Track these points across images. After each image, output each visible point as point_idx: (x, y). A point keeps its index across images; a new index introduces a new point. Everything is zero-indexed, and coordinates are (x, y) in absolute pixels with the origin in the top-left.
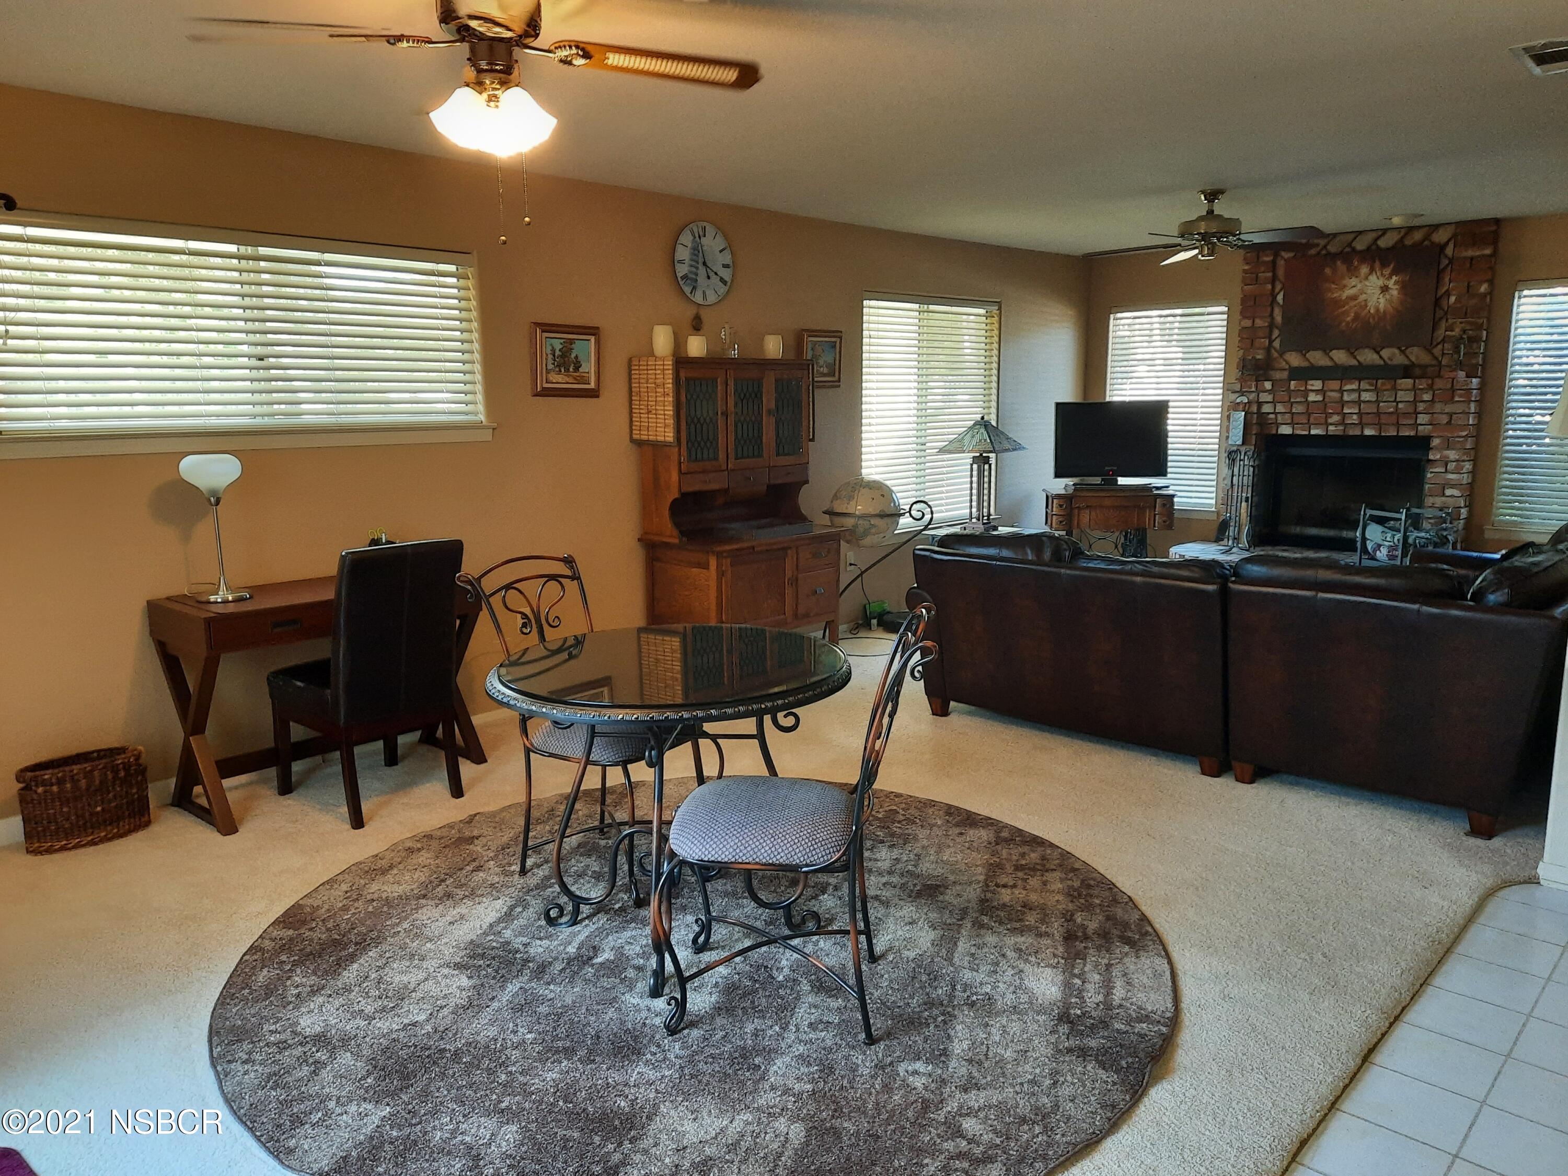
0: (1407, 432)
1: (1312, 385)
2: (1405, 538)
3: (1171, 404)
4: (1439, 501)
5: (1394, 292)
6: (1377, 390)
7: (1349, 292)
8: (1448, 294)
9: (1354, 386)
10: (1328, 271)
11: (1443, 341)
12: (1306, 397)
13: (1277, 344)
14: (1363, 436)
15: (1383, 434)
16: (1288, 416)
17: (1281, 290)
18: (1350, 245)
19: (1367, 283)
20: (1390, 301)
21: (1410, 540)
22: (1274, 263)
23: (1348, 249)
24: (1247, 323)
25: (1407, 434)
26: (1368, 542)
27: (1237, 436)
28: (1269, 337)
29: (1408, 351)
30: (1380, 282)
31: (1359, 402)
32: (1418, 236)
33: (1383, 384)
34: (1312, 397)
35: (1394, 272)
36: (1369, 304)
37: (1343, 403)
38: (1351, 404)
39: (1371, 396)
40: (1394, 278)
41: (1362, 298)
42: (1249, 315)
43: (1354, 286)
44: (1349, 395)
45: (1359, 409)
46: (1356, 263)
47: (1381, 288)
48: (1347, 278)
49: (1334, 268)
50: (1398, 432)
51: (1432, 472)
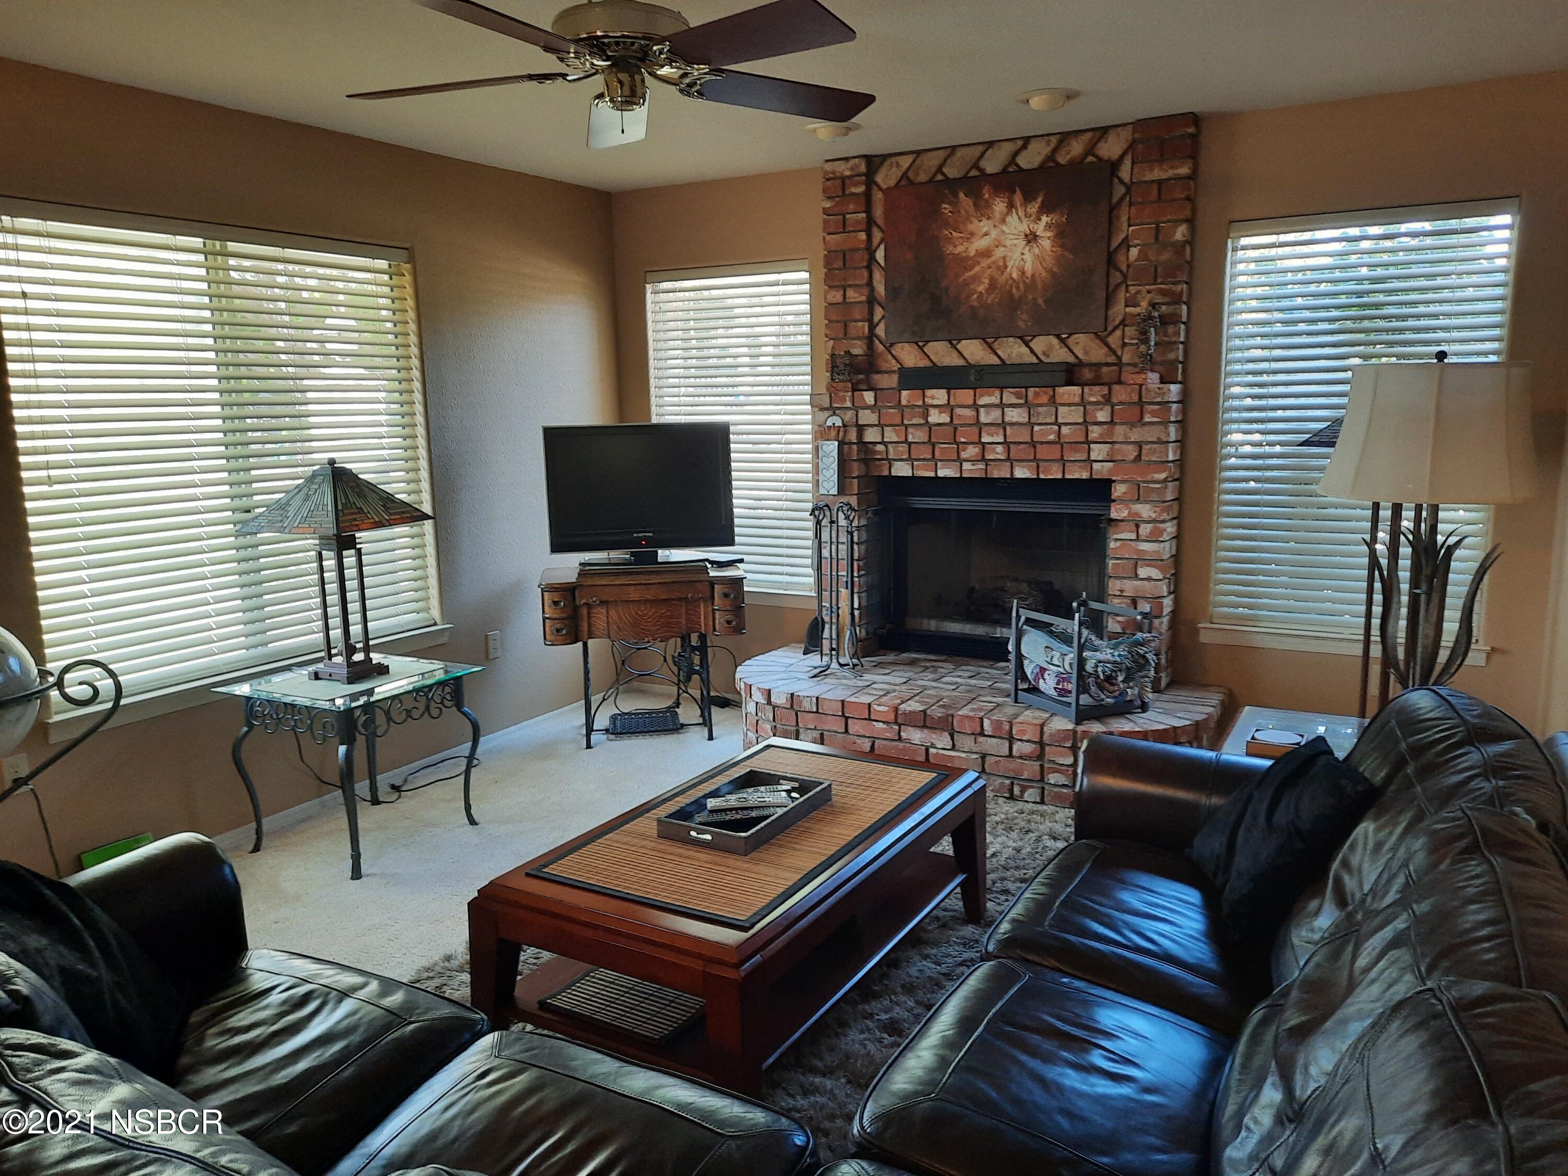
0: (1078, 473)
1: (933, 397)
2: (1081, 662)
3: (732, 428)
4: (1130, 587)
5: (1046, 242)
6: (1027, 405)
7: (980, 244)
8: (1126, 244)
9: (994, 399)
10: (946, 208)
11: (1123, 323)
12: (926, 415)
13: (881, 331)
14: (1013, 480)
15: (1042, 476)
16: (903, 448)
17: (881, 242)
18: (976, 166)
19: (1004, 228)
20: (1039, 258)
21: (1089, 667)
22: (868, 195)
23: (974, 173)
24: (837, 296)
25: (1076, 476)
26: (1026, 662)
27: (828, 480)
28: (870, 320)
29: (1070, 342)
30: (1024, 227)
31: (1003, 425)
32: (1076, 148)
33: (1036, 395)
34: (935, 417)
35: (1045, 209)
36: (1010, 264)
37: (980, 427)
38: (991, 428)
39: (1020, 415)
40: (1045, 219)
41: (999, 253)
42: (838, 283)
43: (986, 234)
44: (987, 413)
45: (1005, 436)
46: (987, 196)
47: (1026, 236)
48: (975, 221)
49: (955, 204)
50: (1064, 473)
51: (1117, 540)
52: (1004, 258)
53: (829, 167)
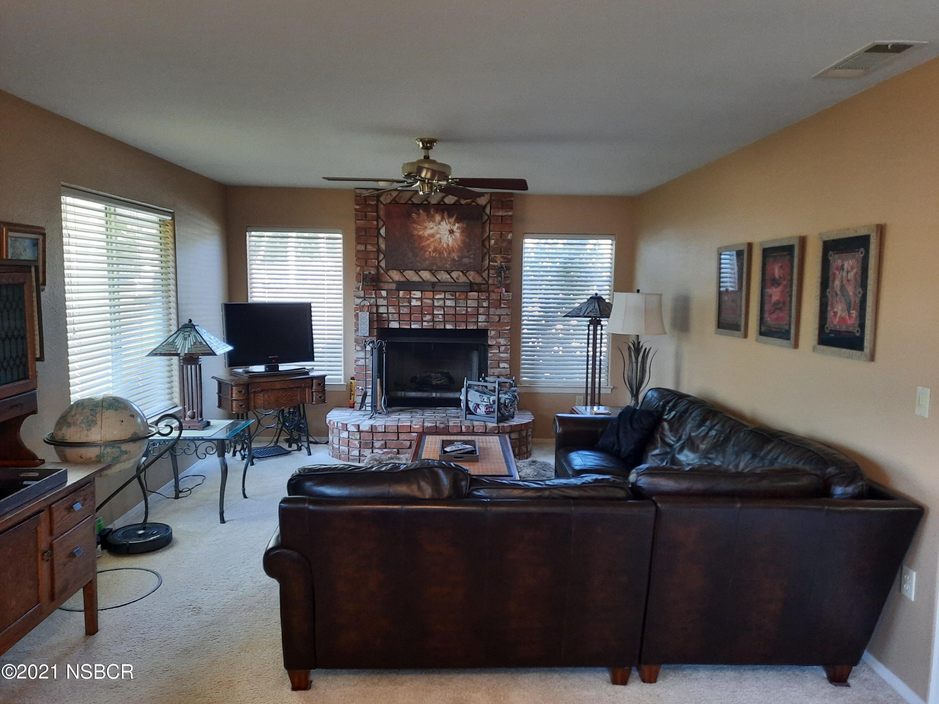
0: (471, 327)
1: (414, 294)
2: (499, 399)
3: (312, 305)
4: (496, 371)
5: (458, 234)
6: (456, 300)
7: (428, 232)
8: (489, 237)
9: (442, 296)
10: (414, 215)
11: (488, 269)
12: (410, 302)
13: (383, 264)
14: (445, 329)
15: (457, 328)
16: (396, 316)
17: (383, 226)
18: (426, 200)
19: (440, 227)
20: (455, 240)
21: (502, 401)
22: (377, 205)
23: (425, 202)
24: (362, 248)
26: (469, 403)
27: (364, 329)
28: (378, 259)
29: (467, 274)
30: (448, 227)
31: (443, 307)
33: (460, 295)
34: (414, 303)
35: (458, 220)
36: (443, 241)
37: (433, 307)
38: (439, 308)
39: (452, 303)
40: (457, 225)
41: (438, 236)
42: (362, 242)
43: (432, 228)
44: (438, 302)
45: (444, 311)
46: (432, 213)
47: (449, 231)
48: (427, 223)
49: (418, 214)
50: (466, 326)
51: (491, 353)
52: (440, 238)
53: (358, 191)
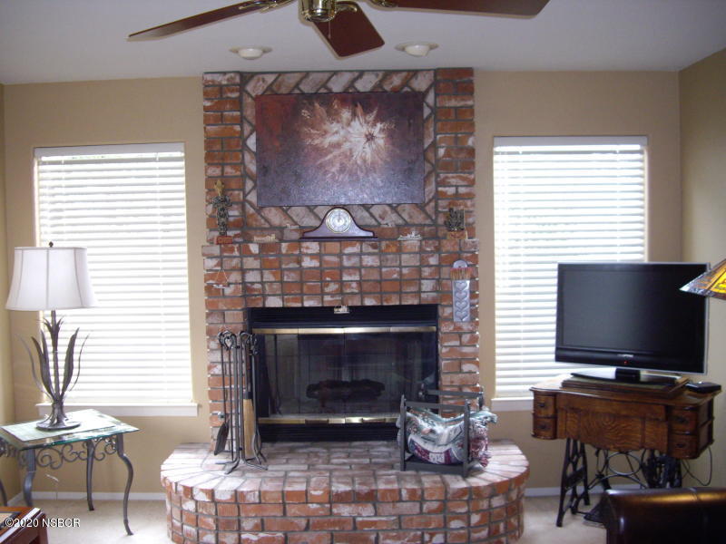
0: (410, 301)
4: (457, 379)
5: (381, 140)
6: (381, 254)
7: (331, 139)
8: (434, 146)
9: (356, 249)
10: (305, 113)
11: (436, 198)
12: (299, 262)
13: (252, 197)
14: (363, 307)
15: (385, 304)
16: (277, 286)
17: (251, 134)
18: (324, 86)
19: (350, 129)
20: (376, 151)
22: (240, 100)
23: (323, 91)
24: (216, 171)
28: (242, 189)
29: (400, 209)
30: (365, 130)
31: (358, 268)
32: (397, 81)
33: (388, 246)
34: (307, 263)
35: (379, 119)
36: (355, 154)
37: (342, 269)
38: (351, 271)
39: (373, 261)
40: (379, 126)
41: (346, 146)
42: (216, 162)
43: (337, 132)
44: (349, 259)
45: (360, 275)
46: (336, 107)
47: (366, 136)
48: (328, 123)
49: (312, 111)
50: (400, 301)
51: (446, 347)
52: (351, 150)
53: (209, 77)
